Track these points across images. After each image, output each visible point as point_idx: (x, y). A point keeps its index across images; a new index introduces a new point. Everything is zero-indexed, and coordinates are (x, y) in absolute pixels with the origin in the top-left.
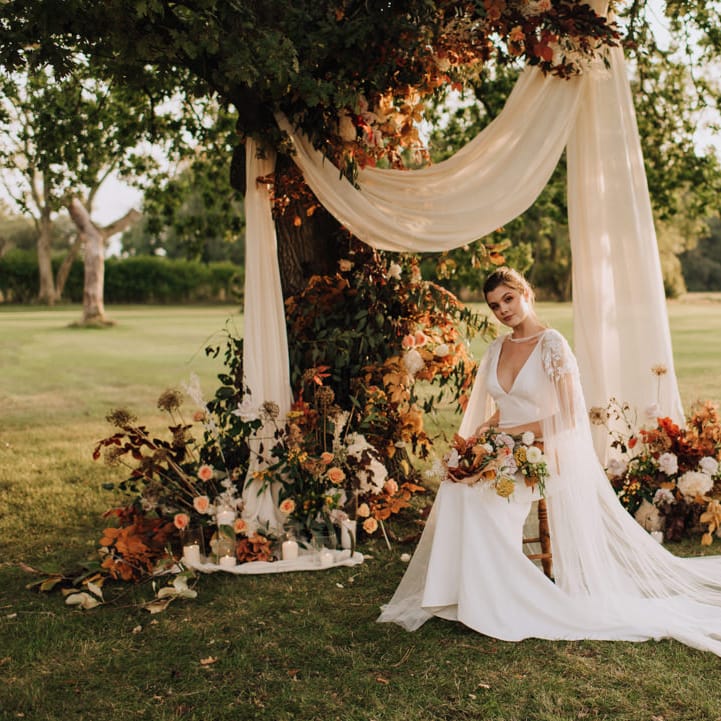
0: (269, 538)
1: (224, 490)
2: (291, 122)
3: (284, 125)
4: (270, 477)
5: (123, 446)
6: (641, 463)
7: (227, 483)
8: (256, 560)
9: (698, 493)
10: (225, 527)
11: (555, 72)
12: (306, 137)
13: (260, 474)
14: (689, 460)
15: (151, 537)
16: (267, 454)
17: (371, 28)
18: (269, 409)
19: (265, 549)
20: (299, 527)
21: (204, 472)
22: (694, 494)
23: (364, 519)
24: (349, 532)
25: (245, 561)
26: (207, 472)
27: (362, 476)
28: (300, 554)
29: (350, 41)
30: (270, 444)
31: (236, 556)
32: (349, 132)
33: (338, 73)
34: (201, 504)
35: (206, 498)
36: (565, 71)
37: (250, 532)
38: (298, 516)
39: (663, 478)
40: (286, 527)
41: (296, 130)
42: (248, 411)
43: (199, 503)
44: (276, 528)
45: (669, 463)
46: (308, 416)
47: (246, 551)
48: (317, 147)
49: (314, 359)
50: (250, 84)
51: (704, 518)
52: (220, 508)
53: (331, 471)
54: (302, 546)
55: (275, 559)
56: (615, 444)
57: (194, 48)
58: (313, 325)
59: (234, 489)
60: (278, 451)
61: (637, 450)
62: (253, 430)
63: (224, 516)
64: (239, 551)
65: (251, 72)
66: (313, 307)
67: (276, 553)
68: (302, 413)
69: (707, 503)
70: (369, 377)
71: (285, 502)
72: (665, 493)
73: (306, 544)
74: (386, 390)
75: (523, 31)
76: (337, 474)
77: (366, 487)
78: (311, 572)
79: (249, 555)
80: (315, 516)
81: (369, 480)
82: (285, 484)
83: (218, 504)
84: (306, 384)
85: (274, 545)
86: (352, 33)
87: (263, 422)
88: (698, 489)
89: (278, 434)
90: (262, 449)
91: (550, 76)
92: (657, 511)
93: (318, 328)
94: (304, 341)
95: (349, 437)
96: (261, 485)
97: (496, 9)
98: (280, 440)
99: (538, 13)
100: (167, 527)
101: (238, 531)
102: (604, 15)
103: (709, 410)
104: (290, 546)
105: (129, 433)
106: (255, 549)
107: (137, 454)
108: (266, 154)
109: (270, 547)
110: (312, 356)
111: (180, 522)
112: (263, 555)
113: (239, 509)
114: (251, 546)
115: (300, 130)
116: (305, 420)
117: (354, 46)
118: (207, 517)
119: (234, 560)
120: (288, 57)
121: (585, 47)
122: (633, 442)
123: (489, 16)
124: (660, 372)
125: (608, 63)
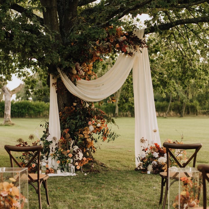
0: (54, 169)
1: (44, 158)
2: (60, 70)
3: (59, 71)
4: (54, 156)
6: (148, 154)
7: (44, 157)
10: (44, 166)
11: (128, 54)
13: (52, 155)
14: (162, 154)
16: (54, 150)
17: (78, 48)
18: (54, 138)
19: (53, 171)
20: (61, 167)
22: (162, 162)
23: (77, 166)
24: (73, 168)
27: (77, 156)
28: (61, 173)
30: (54, 147)
31: (46, 173)
32: (75, 72)
33: (71, 59)
36: (131, 54)
37: (49, 168)
38: (61, 164)
39: (155, 158)
40: (58, 167)
42: (49, 139)
44: (56, 168)
45: (156, 155)
46: (64, 141)
48: (67, 76)
50: (50, 64)
51: (163, 168)
52: (43, 162)
53: (69, 154)
54: (61, 171)
55: (55, 173)
56: (143, 150)
58: (66, 119)
59: (46, 158)
60: (56, 149)
62: (50, 143)
65: (50, 61)
66: (66, 114)
68: (63, 140)
69: (165, 165)
70: (79, 132)
71: (58, 161)
72: (155, 162)
73: (63, 171)
74: (83, 135)
75: (119, 45)
76: (71, 155)
77: (77, 158)
78: (63, 176)
79: (49, 173)
80: (65, 165)
81: (78, 156)
82: (58, 157)
84: (63, 134)
85: (55, 171)
86: (74, 50)
87: (53, 141)
88: (163, 161)
89: (56, 144)
90: (52, 148)
92: (152, 166)
93: (68, 120)
94: (64, 123)
95: (74, 147)
96: (52, 157)
97: (112, 39)
98: (57, 146)
99: (123, 40)
101: (47, 167)
103: (169, 142)
104: (59, 171)
108: (54, 78)
109: (54, 171)
110: (65, 126)
111: (33, 166)
113: (47, 163)
114: (49, 171)
115: (63, 72)
116: (63, 142)
117: (75, 53)
120: (58, 58)
121: (135, 48)
122: (147, 149)
123: (110, 41)
124: (155, 131)
125: (141, 52)
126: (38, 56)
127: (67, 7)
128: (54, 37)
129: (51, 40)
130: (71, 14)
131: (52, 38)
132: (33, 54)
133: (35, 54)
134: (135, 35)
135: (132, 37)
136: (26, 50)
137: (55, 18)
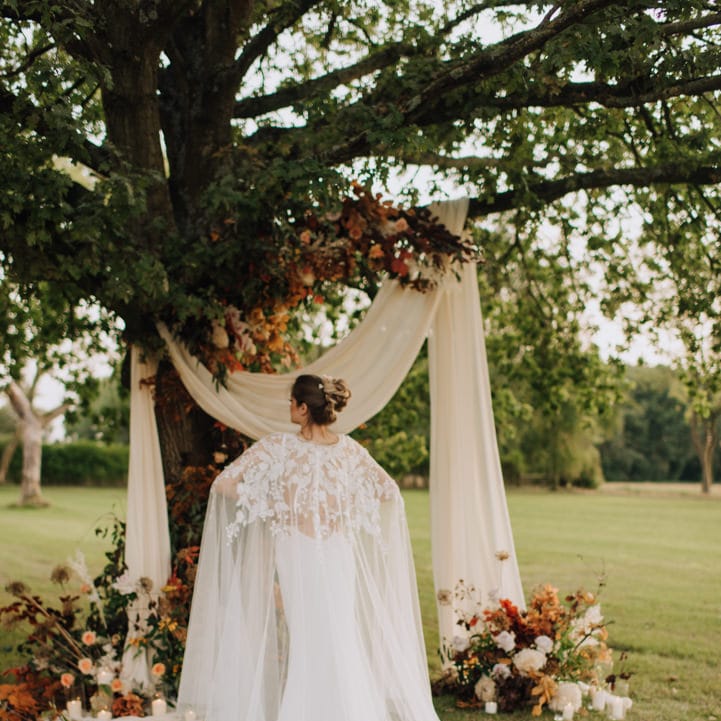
0: (141, 697)
1: (104, 653)
2: (170, 330)
3: (165, 334)
4: (146, 643)
5: (21, 613)
6: (482, 640)
7: (107, 648)
8: (129, 715)
9: (532, 668)
10: (104, 686)
11: (411, 285)
12: (183, 345)
13: (136, 641)
14: (525, 638)
15: (41, 694)
16: (143, 624)
17: (237, 250)
18: (145, 584)
19: (137, 706)
20: (168, 688)
21: (88, 637)
22: (528, 669)
25: (119, 716)
26: (90, 638)
28: (168, 711)
29: (219, 261)
30: (145, 614)
31: (112, 711)
32: (222, 340)
33: (208, 289)
34: (85, 665)
35: (88, 661)
36: (421, 285)
37: (126, 691)
38: (168, 678)
39: (502, 654)
40: (158, 688)
41: (175, 338)
42: (124, 585)
43: (84, 665)
44: (148, 688)
45: (507, 640)
46: (181, 591)
47: (121, 707)
48: (193, 353)
49: (188, 539)
50: (127, 301)
51: (536, 691)
52: (101, 669)
54: (170, 704)
55: (146, 715)
56: (460, 622)
57: (77, 270)
58: (190, 510)
59: (114, 653)
60: (152, 621)
61: (479, 628)
62: (130, 602)
63: (104, 676)
64: (115, 707)
66: (188, 494)
67: (147, 710)
68: (175, 588)
69: (539, 678)
71: (157, 665)
72: (502, 668)
73: (174, 702)
75: (382, 249)
79: (123, 711)
82: (159, 650)
83: (99, 665)
84: (179, 563)
86: (221, 254)
87: (139, 595)
88: (532, 665)
89: (152, 605)
90: (138, 619)
91: (408, 289)
92: (493, 684)
93: (194, 512)
94: (180, 524)
96: (136, 651)
97: (358, 229)
98: (154, 611)
99: (395, 233)
100: (55, 685)
101: (115, 690)
102: (458, 234)
103: (548, 594)
104: (159, 704)
105: (25, 602)
106: (128, 706)
107: (33, 621)
108: (147, 359)
109: (142, 705)
110: (186, 537)
111: (66, 681)
112: (134, 712)
113: (117, 672)
114: (125, 703)
115: (178, 338)
116: (178, 594)
117: (223, 265)
118: (90, 677)
119: (110, 714)
120: (159, 277)
121: (438, 262)
122: (475, 621)
123: (351, 235)
124: (502, 558)
125: (459, 278)
126: (81, 266)
127: (196, 111)
128: (143, 192)
129: (132, 201)
130: (210, 138)
131: (137, 195)
132: (61, 258)
133: (69, 258)
134: (436, 219)
135: (428, 225)
136: (31, 240)
137: (150, 138)
